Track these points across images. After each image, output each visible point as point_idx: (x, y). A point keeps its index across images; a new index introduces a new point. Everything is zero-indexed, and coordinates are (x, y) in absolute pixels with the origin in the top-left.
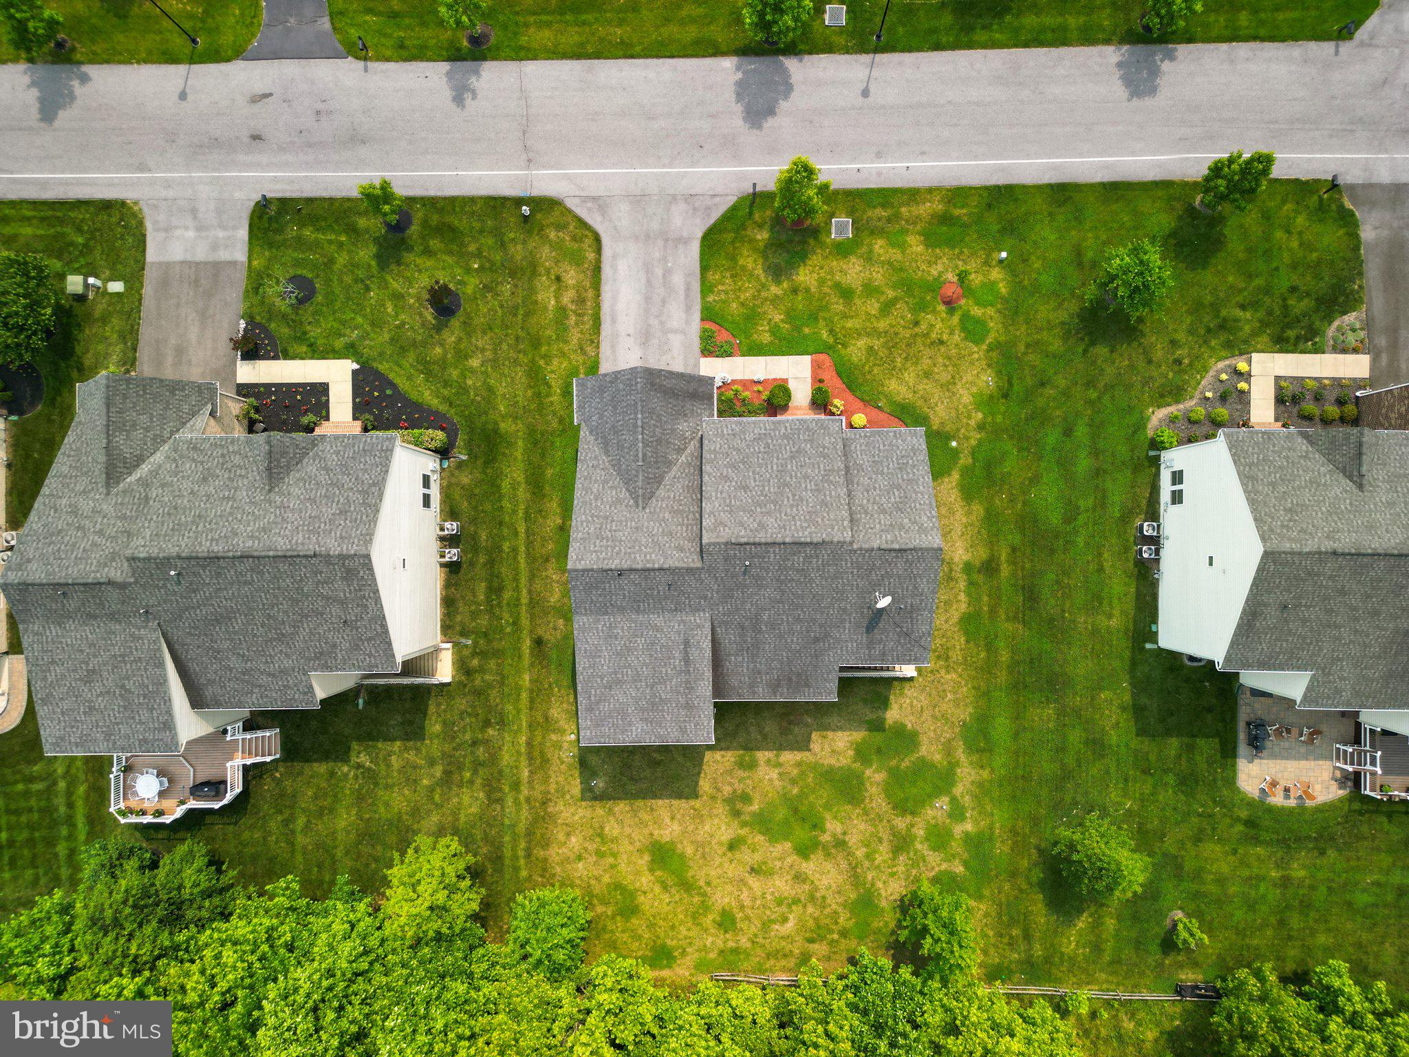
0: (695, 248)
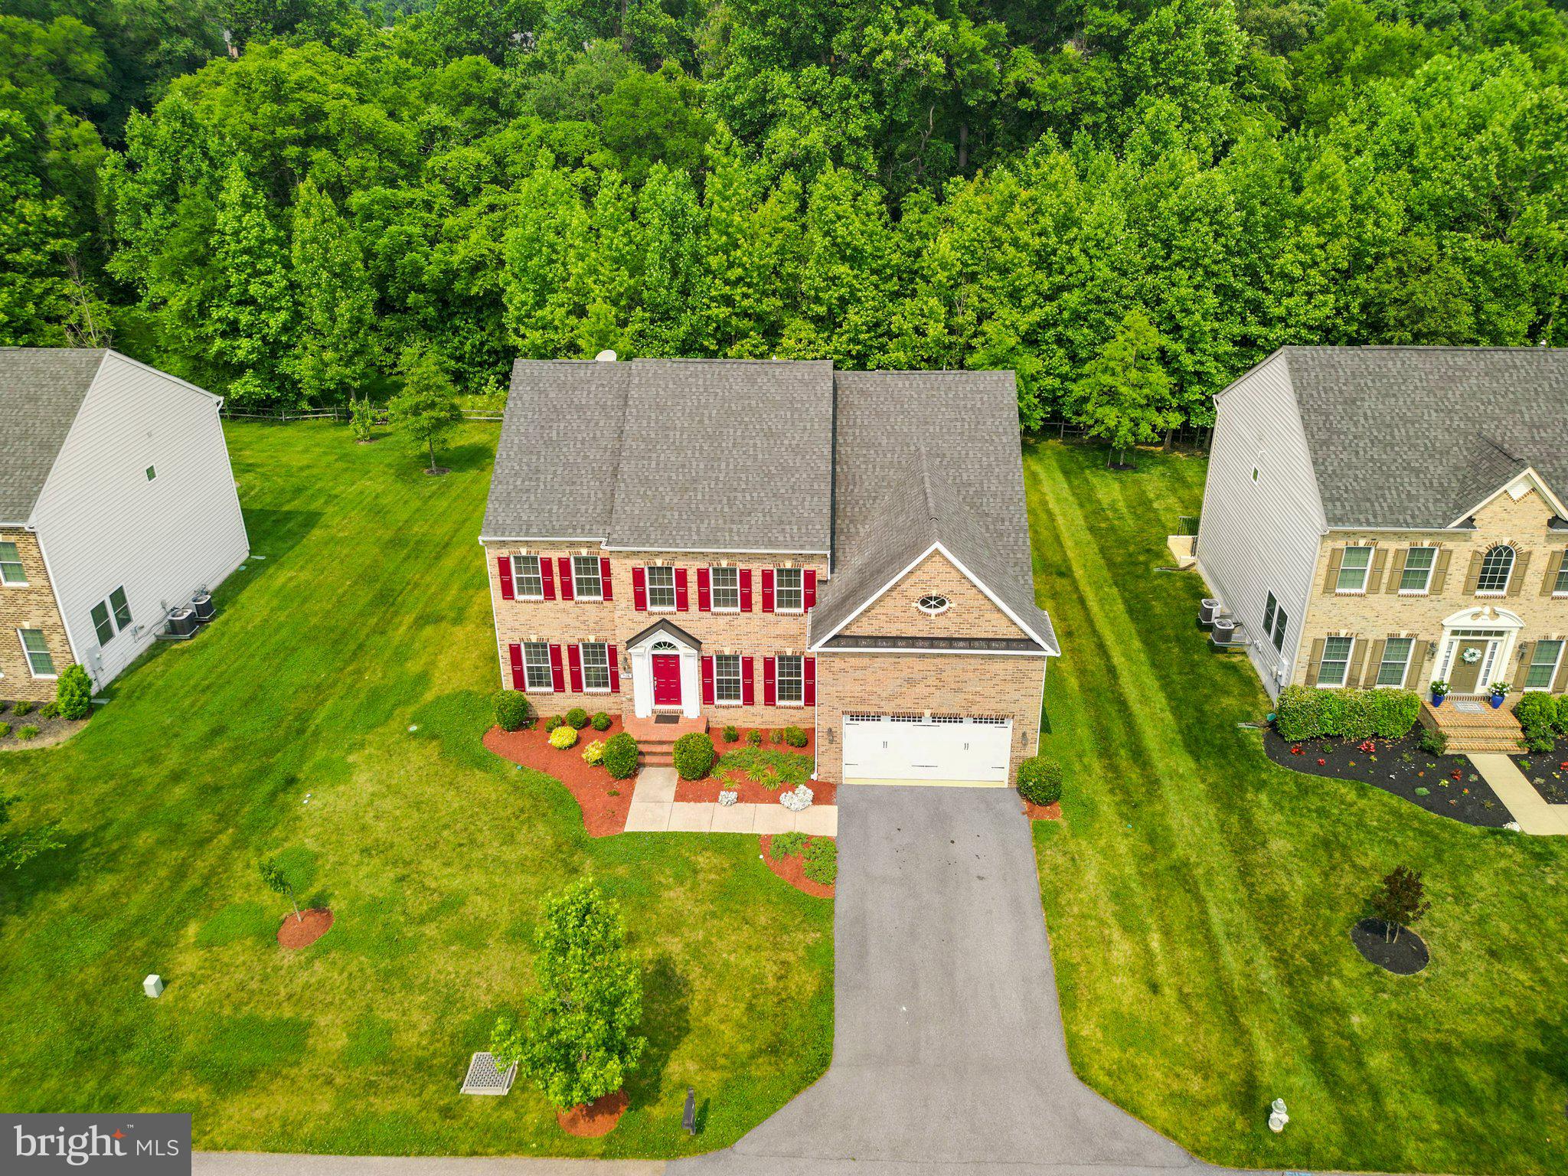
0: (845, 1043)
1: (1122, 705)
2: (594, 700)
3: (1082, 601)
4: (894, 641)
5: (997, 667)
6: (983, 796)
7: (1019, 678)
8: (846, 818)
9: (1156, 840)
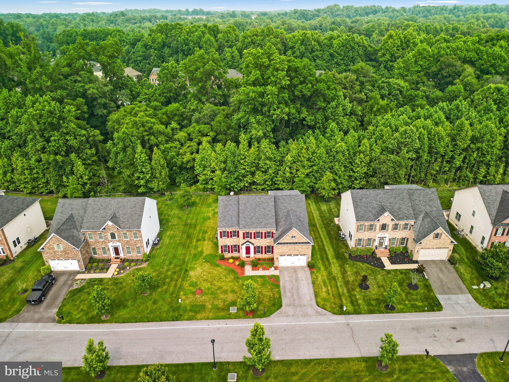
1: (325, 251)
2: (235, 254)
3: (318, 232)
4: (287, 243)
5: (303, 247)
6: (302, 268)
7: (307, 248)
8: (280, 271)
9: (330, 273)
